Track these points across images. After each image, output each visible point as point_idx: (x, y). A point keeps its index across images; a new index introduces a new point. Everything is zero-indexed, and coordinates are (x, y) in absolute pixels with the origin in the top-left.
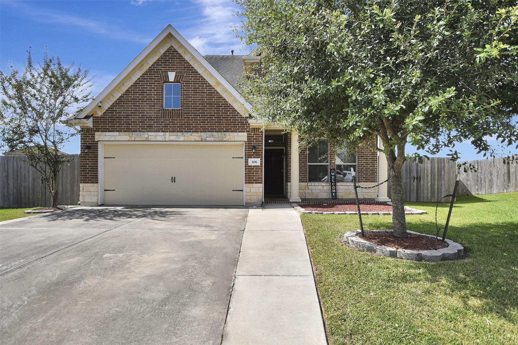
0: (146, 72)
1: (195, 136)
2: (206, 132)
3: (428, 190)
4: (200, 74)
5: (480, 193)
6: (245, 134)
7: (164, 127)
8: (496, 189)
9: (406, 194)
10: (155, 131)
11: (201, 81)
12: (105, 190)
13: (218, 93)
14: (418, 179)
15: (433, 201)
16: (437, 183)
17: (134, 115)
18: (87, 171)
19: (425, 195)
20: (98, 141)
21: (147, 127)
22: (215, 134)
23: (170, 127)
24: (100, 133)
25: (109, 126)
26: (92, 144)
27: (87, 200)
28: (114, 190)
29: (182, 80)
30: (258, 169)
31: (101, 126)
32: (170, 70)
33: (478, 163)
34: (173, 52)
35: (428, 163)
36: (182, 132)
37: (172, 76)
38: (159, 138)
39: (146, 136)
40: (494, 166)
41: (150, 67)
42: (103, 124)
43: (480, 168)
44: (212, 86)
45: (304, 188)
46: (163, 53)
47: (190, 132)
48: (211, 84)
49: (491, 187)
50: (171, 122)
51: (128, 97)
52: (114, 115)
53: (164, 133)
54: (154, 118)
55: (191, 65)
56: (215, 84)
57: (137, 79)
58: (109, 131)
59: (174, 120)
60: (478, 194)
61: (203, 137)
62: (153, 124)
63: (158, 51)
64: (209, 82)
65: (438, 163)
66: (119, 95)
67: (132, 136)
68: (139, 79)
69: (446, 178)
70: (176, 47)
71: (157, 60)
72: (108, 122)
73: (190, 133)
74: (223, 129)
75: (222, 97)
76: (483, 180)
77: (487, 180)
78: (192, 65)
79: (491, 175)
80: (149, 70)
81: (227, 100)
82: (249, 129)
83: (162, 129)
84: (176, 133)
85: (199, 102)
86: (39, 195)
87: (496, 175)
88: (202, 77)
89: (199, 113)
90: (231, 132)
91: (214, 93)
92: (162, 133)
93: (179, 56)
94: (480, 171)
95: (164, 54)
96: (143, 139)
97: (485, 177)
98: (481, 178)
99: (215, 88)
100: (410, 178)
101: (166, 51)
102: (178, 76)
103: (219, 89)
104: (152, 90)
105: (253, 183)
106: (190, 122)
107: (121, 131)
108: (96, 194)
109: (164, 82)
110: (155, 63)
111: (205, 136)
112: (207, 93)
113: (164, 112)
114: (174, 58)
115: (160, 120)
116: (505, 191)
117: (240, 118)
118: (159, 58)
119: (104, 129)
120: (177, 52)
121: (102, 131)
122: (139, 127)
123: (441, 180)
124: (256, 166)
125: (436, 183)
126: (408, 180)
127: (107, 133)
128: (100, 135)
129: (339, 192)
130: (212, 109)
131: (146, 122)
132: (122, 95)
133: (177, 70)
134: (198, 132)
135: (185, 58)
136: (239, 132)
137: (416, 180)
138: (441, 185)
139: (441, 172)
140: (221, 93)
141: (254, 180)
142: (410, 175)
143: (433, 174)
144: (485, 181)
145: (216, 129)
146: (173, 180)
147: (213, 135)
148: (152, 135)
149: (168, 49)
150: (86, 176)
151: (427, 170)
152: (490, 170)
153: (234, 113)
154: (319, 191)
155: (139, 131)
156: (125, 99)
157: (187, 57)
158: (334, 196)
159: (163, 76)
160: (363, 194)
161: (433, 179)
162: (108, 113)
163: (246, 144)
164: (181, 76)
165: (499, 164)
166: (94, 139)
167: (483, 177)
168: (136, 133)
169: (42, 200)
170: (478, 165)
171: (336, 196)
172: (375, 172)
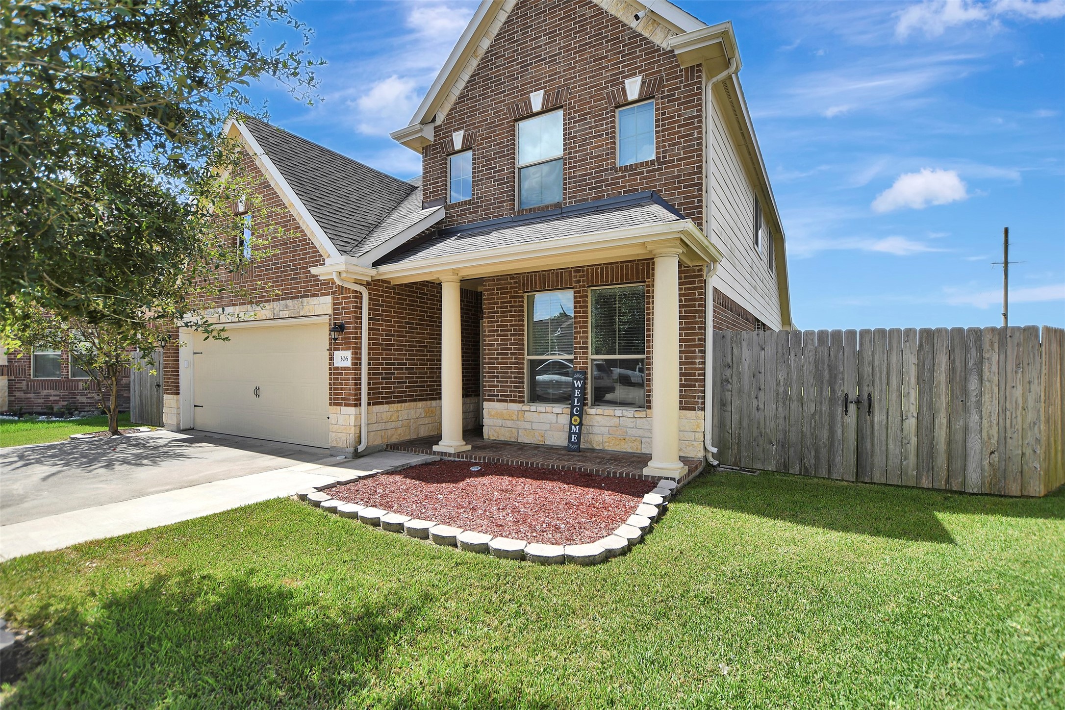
2: (279, 300)
3: (903, 443)
4: (273, 189)
6: (329, 299)
11: (275, 202)
12: (195, 406)
14: (866, 405)
15: (925, 483)
16: (944, 421)
18: (168, 375)
19: (894, 460)
21: (218, 298)
22: (289, 302)
23: (240, 295)
27: (168, 421)
28: (202, 406)
30: (347, 374)
36: (254, 303)
44: (287, 208)
45: (515, 417)
47: (262, 302)
48: (286, 205)
50: (242, 287)
54: (225, 281)
61: (275, 312)
62: (224, 294)
65: (951, 350)
75: (300, 227)
82: (336, 287)
83: (232, 301)
90: (311, 296)
99: (290, 210)
100: (832, 402)
105: (341, 405)
108: (177, 411)
112: (281, 223)
123: (966, 409)
124: (345, 368)
125: (942, 420)
126: (822, 409)
129: (597, 432)
130: (287, 252)
136: (322, 295)
137: (852, 408)
138: (966, 429)
139: (966, 380)
141: (342, 399)
142: (831, 390)
143: (926, 387)
145: (292, 293)
146: (257, 392)
150: (168, 382)
153: (315, 257)
154: (547, 427)
158: (573, 443)
159: (233, 204)
161: (927, 407)
163: (330, 319)
171: (579, 442)
172: (697, 381)
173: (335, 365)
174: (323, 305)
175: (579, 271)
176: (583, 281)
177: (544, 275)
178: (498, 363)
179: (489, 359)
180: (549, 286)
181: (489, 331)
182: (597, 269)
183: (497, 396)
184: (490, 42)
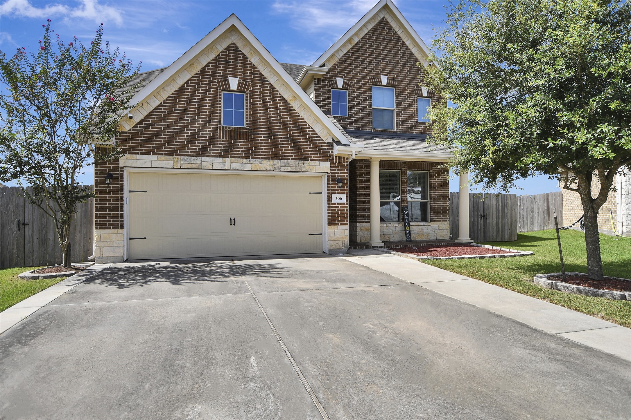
0: (197, 74)
1: (266, 164)
2: (279, 159)
3: (493, 229)
4: (271, 84)
5: (523, 231)
6: (328, 164)
7: (224, 150)
8: (537, 226)
9: (474, 234)
10: (210, 156)
11: (273, 94)
12: (131, 239)
13: (294, 110)
14: (485, 216)
15: (497, 240)
17: (180, 133)
18: (106, 211)
19: (491, 234)
20: (124, 167)
21: (199, 149)
22: (291, 162)
23: (232, 151)
24: (127, 156)
25: (141, 147)
26: (115, 171)
27: (106, 254)
28: (145, 238)
29: (247, 90)
30: (343, 207)
31: (129, 146)
32: (231, 74)
33: (520, 199)
34: (234, 50)
35: (494, 200)
36: (249, 158)
37: (234, 83)
38: (216, 166)
39: (198, 162)
40: (535, 203)
41: (203, 68)
42: (132, 143)
43: (522, 205)
44: (286, 101)
46: (221, 51)
47: (259, 158)
48: (286, 98)
49: (533, 224)
50: (233, 145)
51: (170, 106)
52: (150, 131)
53: (224, 159)
54: (209, 137)
55: (259, 71)
56: (291, 98)
57: (184, 82)
58: (142, 154)
59: (236, 142)
60: (521, 232)
61: (276, 166)
62: (207, 147)
63: (214, 47)
64: (283, 95)
65: (502, 201)
66: (158, 103)
67: (177, 161)
68: (186, 82)
69: (509, 216)
70: (239, 45)
71: (213, 60)
72: (141, 140)
73: (259, 160)
74: (302, 157)
75: (299, 116)
76: (525, 217)
77: (529, 217)
78: (261, 71)
79: (533, 212)
80: (201, 71)
81: (306, 120)
82: (333, 157)
83: (221, 153)
84: (240, 160)
85: (270, 120)
86: (13, 249)
87: (537, 211)
88: (274, 88)
89: (270, 134)
90: (311, 160)
91: (289, 110)
92: (221, 159)
93: (243, 57)
94: (522, 208)
95: (223, 52)
96: (194, 166)
97: (527, 215)
98: (523, 215)
99: (291, 103)
100: (477, 216)
101: (225, 49)
102: (243, 83)
103: (296, 105)
104: (206, 100)
105: (338, 225)
106: (259, 146)
107: (161, 154)
108: (122, 244)
109: (222, 90)
110: (210, 63)
111: (278, 165)
112: (280, 109)
113: (223, 131)
114: (237, 60)
115: (217, 141)
116: (545, 228)
117: (321, 143)
118: (216, 57)
119: (133, 150)
120: (240, 51)
121: (130, 153)
122: (188, 149)
123: (505, 218)
124: (341, 204)
125: (500, 221)
126: (476, 219)
127: (139, 156)
128: (127, 159)
130: (287, 130)
131: (198, 143)
132: (161, 103)
133: (241, 75)
134: (269, 159)
135: (251, 61)
136: (321, 160)
137: (483, 218)
138: (505, 223)
139: (505, 209)
140: (298, 110)
141: (338, 221)
142: (478, 213)
143: (497, 211)
144: (527, 218)
145: (292, 156)
146: (233, 222)
147: (289, 164)
148: (207, 162)
149: (228, 46)
150: (106, 218)
151: (493, 207)
152: (532, 207)
153: (314, 137)
154: (391, 233)
155: (188, 155)
156: (167, 109)
157: (255, 59)
158: (408, 238)
159: (221, 81)
160: (435, 234)
161: (497, 217)
162: (140, 127)
163: (329, 176)
164: (246, 84)
165: (540, 201)
166: (118, 164)
167: (525, 214)
168: (184, 157)
169: (18, 256)
170: (520, 202)
171: (410, 238)
172: (447, 210)
173: (333, 202)
174: (325, 166)
175: (404, 163)
176: (406, 167)
177: (389, 162)
178: (365, 203)
179: (360, 201)
180: (391, 168)
181: (360, 187)
182: (412, 163)
183: (365, 219)
184: (358, 40)
